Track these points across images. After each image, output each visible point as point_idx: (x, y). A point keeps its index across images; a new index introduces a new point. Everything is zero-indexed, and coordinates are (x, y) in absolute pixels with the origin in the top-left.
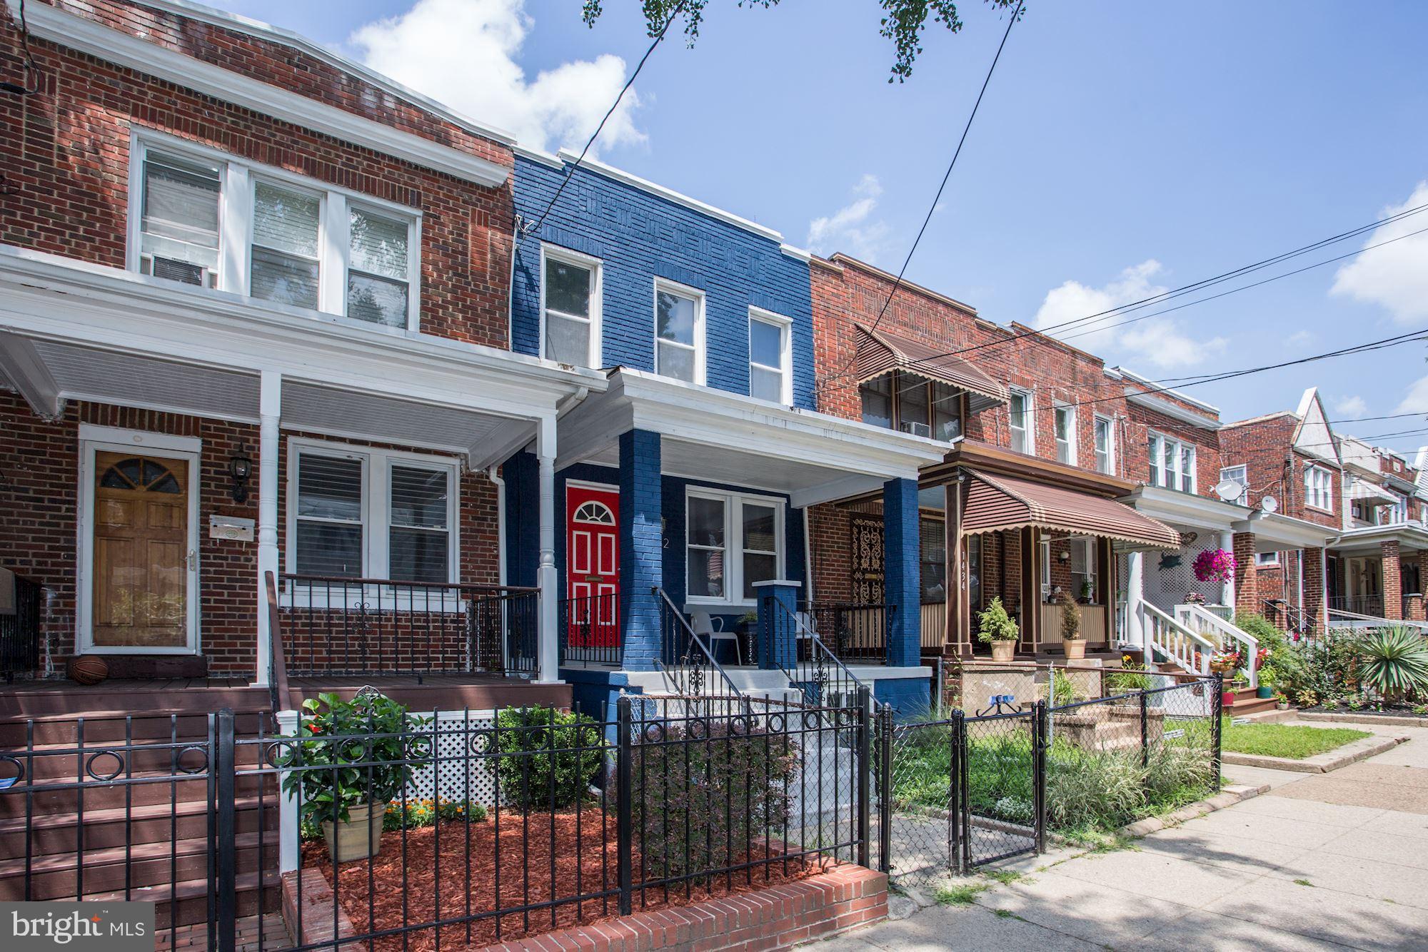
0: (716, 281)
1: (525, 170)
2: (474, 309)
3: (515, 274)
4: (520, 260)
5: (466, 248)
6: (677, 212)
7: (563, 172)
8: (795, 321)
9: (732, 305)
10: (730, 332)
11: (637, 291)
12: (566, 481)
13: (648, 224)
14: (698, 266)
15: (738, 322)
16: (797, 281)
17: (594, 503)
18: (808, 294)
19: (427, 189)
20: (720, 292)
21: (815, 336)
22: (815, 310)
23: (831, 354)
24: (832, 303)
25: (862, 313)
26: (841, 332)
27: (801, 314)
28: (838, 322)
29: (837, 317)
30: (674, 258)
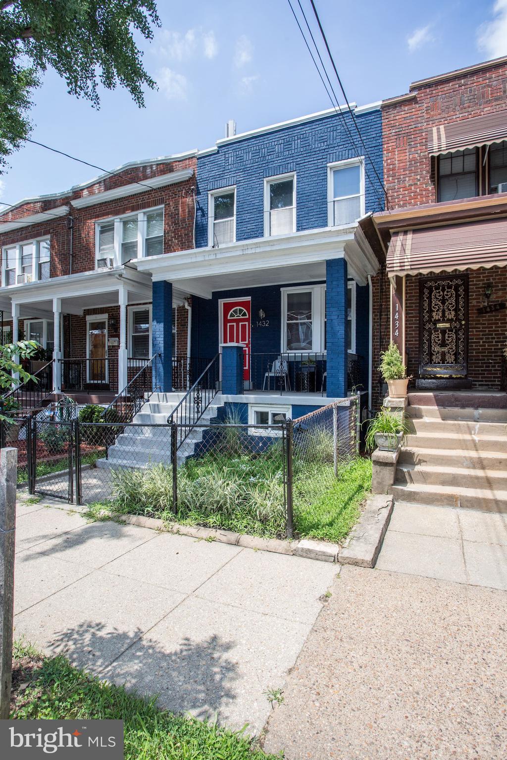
1: (201, 162)
3: (197, 213)
4: (199, 205)
5: (178, 212)
6: (279, 134)
7: (218, 152)
8: (367, 156)
9: (315, 171)
10: (312, 188)
11: (254, 192)
12: (219, 300)
13: (261, 152)
14: (291, 158)
15: (319, 178)
16: (370, 127)
17: (238, 308)
18: (380, 131)
19: (166, 195)
20: (306, 167)
21: (385, 159)
22: (386, 139)
23: (401, 165)
24: (404, 126)
25: (439, 117)
26: (413, 143)
27: (373, 149)
28: (410, 137)
29: (408, 134)
30: (276, 162)
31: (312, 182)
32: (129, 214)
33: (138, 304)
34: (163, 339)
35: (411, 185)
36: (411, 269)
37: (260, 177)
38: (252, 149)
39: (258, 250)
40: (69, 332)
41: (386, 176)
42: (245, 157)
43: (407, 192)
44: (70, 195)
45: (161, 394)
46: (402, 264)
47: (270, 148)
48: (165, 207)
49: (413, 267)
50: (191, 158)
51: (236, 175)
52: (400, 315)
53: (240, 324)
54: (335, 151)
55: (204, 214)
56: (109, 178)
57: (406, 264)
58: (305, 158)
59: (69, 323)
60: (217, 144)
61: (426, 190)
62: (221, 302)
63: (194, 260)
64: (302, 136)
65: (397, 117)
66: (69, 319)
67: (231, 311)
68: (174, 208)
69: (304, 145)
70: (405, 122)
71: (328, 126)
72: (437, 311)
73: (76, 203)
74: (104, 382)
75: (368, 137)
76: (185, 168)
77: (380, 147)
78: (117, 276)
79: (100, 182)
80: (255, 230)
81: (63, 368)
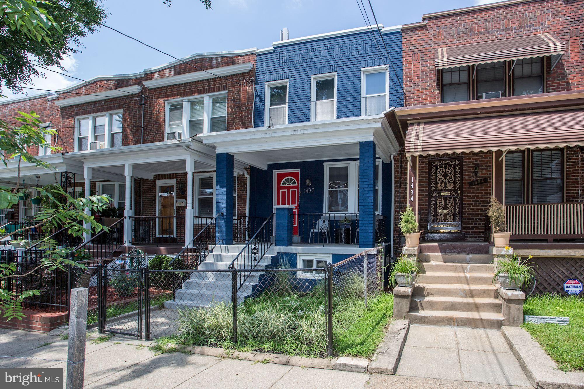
0: (342, 65)
1: (260, 59)
2: (242, 117)
3: (255, 99)
4: (257, 93)
5: (240, 97)
6: (323, 43)
7: (274, 52)
8: (391, 65)
9: (351, 73)
10: (349, 86)
11: (303, 85)
12: (274, 171)
13: (309, 55)
14: (333, 62)
15: (355, 79)
16: (393, 44)
17: (289, 177)
18: (400, 47)
19: (228, 83)
20: (344, 69)
21: (404, 68)
22: (405, 54)
23: (416, 74)
24: (418, 45)
25: (442, 41)
26: (424, 59)
27: (395, 60)
28: (422, 54)
29: (421, 52)
30: (321, 63)
31: (349, 82)
32: (196, 97)
33: (203, 172)
34: (225, 201)
35: (423, 89)
36: (423, 151)
37: (309, 74)
38: (302, 51)
39: (306, 132)
40: (140, 193)
41: (405, 81)
42: (296, 57)
43: (420, 94)
44: (143, 76)
45: (224, 246)
46: (416, 147)
47: (317, 52)
48: (228, 93)
49: (424, 149)
50: (251, 54)
51: (288, 71)
52: (415, 185)
53: (291, 190)
54: (367, 59)
55: (262, 101)
56: (179, 65)
57: (419, 147)
58: (344, 62)
59: (140, 186)
60: (273, 45)
61: (434, 94)
62: (275, 172)
63: (252, 137)
64: (341, 45)
65: (413, 39)
66: (140, 182)
67: (284, 180)
68: (236, 94)
69: (343, 53)
70: (419, 42)
71: (362, 39)
72: (441, 183)
73: (148, 84)
74: (172, 236)
75: (392, 51)
76: (246, 62)
77: (401, 59)
78: (185, 147)
79: (170, 68)
80: (304, 116)
81: (133, 224)
